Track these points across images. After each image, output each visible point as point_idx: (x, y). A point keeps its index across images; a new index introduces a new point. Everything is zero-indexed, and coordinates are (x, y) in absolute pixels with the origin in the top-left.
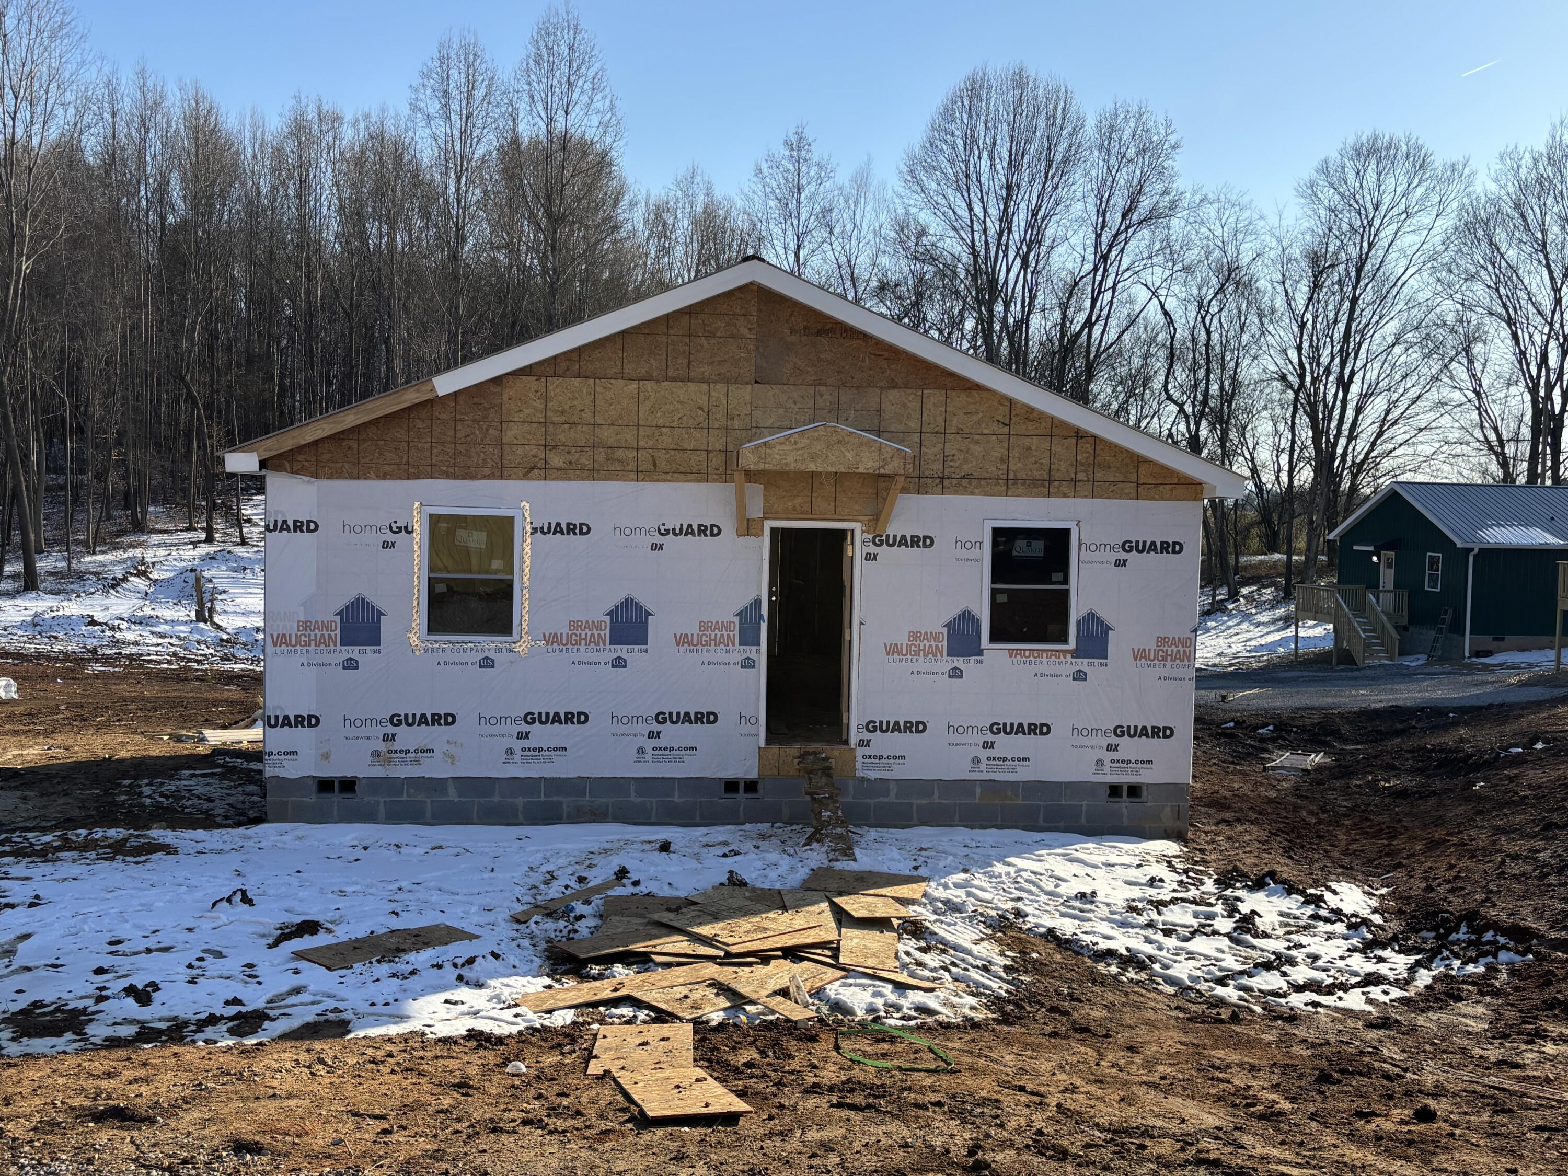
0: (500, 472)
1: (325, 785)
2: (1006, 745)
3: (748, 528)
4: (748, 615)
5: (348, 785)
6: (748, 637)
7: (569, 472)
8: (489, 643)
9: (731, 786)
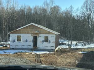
0: (20, 33)
1: (13, 48)
2: (45, 47)
3: (32, 36)
4: (32, 40)
5: (14, 48)
6: (32, 41)
7: (24, 33)
8: (20, 42)
9: (32, 49)
